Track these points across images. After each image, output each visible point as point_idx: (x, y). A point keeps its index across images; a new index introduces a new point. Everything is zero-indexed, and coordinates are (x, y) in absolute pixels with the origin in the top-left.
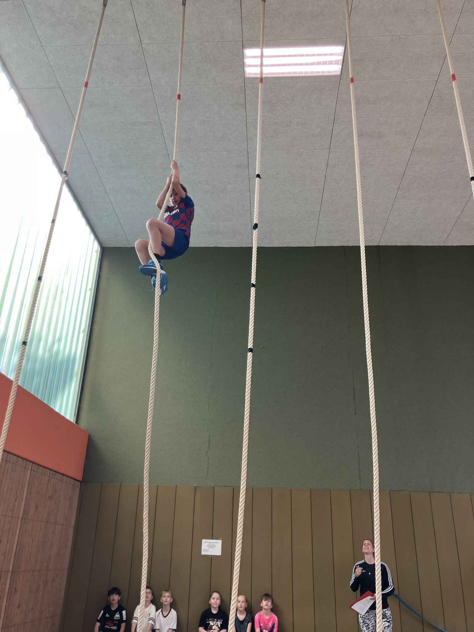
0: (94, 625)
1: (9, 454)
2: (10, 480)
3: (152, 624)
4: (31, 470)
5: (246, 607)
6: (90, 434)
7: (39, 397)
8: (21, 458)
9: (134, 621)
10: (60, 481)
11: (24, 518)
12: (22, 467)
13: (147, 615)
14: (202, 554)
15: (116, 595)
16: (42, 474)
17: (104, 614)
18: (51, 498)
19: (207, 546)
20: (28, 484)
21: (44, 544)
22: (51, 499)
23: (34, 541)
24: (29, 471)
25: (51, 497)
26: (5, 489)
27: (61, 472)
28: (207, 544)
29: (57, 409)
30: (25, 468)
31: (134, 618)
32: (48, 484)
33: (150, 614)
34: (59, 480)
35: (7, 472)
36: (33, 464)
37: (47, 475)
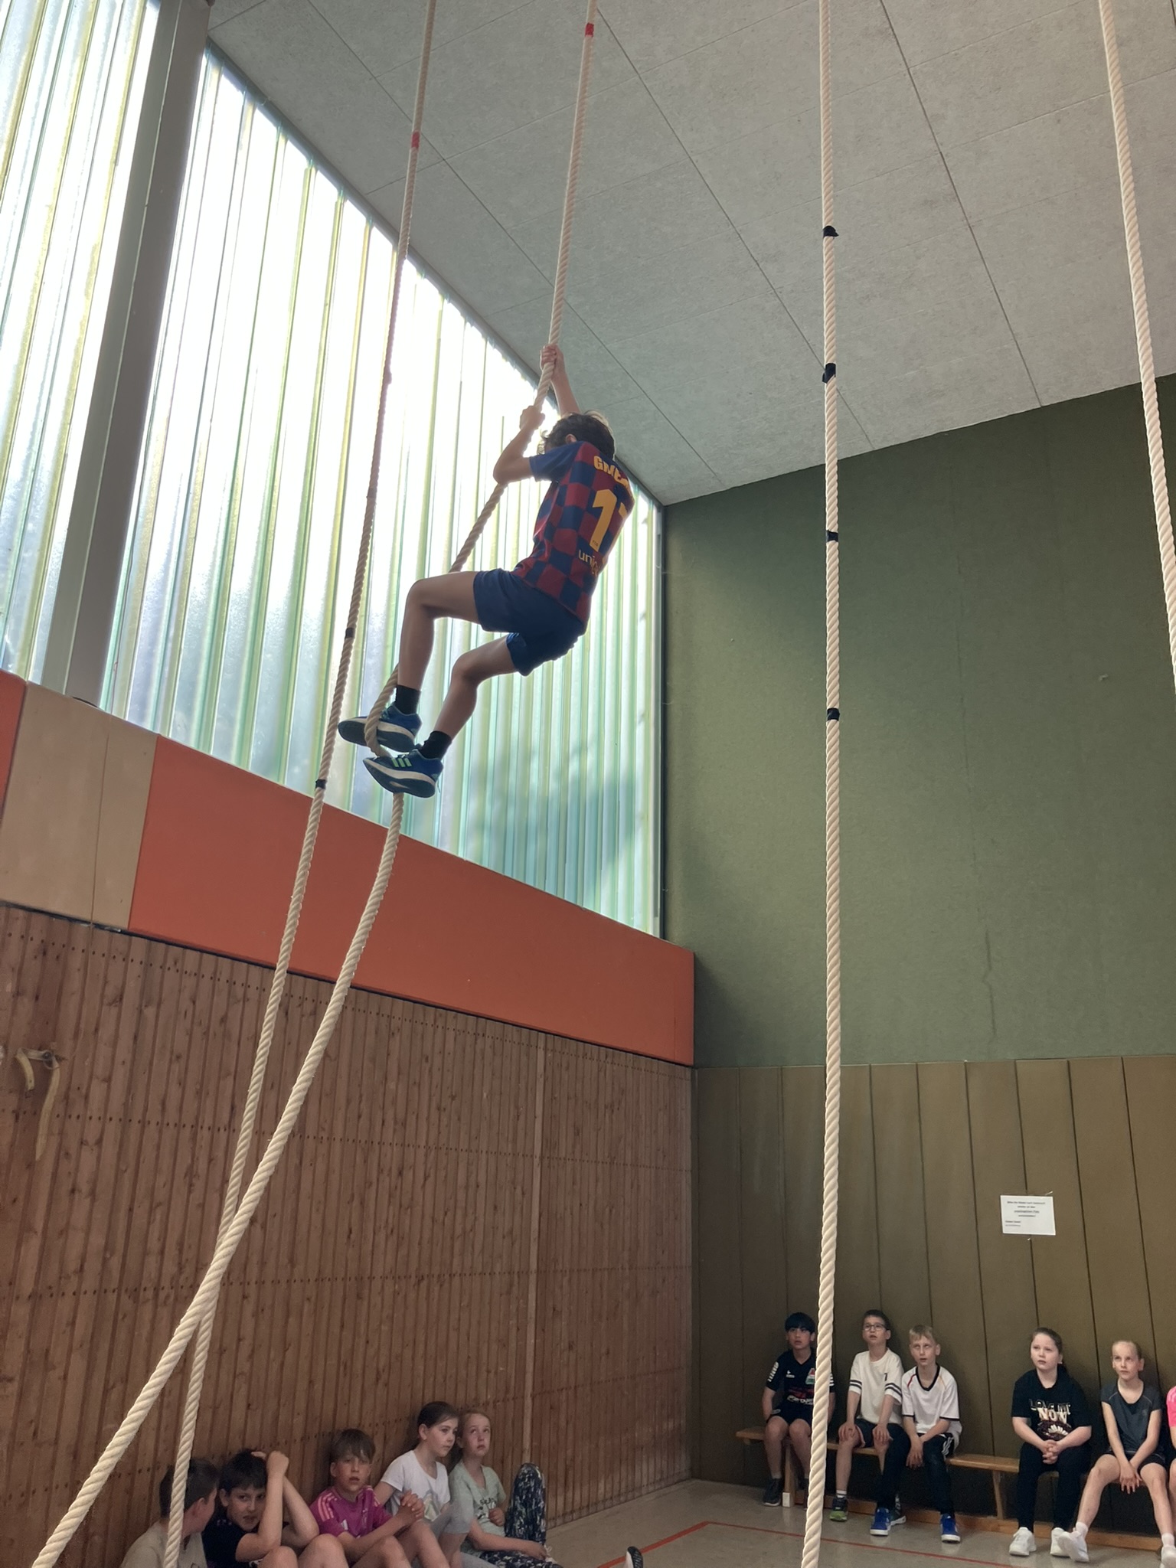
0: (762, 1393)
1: (480, 1019)
2: (493, 1074)
3: (896, 1400)
4: (546, 1049)
5: (1142, 1369)
6: (698, 957)
7: (550, 890)
8: (513, 1025)
9: (852, 1389)
10: (630, 1068)
11: (548, 1155)
12: (519, 1044)
13: (881, 1376)
14: (1004, 1231)
15: (802, 1331)
16: (577, 1056)
17: (781, 1372)
19: (1016, 1211)
20: (542, 1080)
21: (614, 1211)
22: (613, 1110)
23: (583, 1205)
24: (541, 1053)
25: (612, 1105)
26: (485, 1095)
27: (630, 1048)
28: (1015, 1207)
29: (604, 911)
30: (529, 1045)
31: (851, 1383)
32: (598, 1078)
33: (886, 1374)
34: (626, 1066)
35: (483, 1058)
36: (549, 1035)
37: (592, 1059)
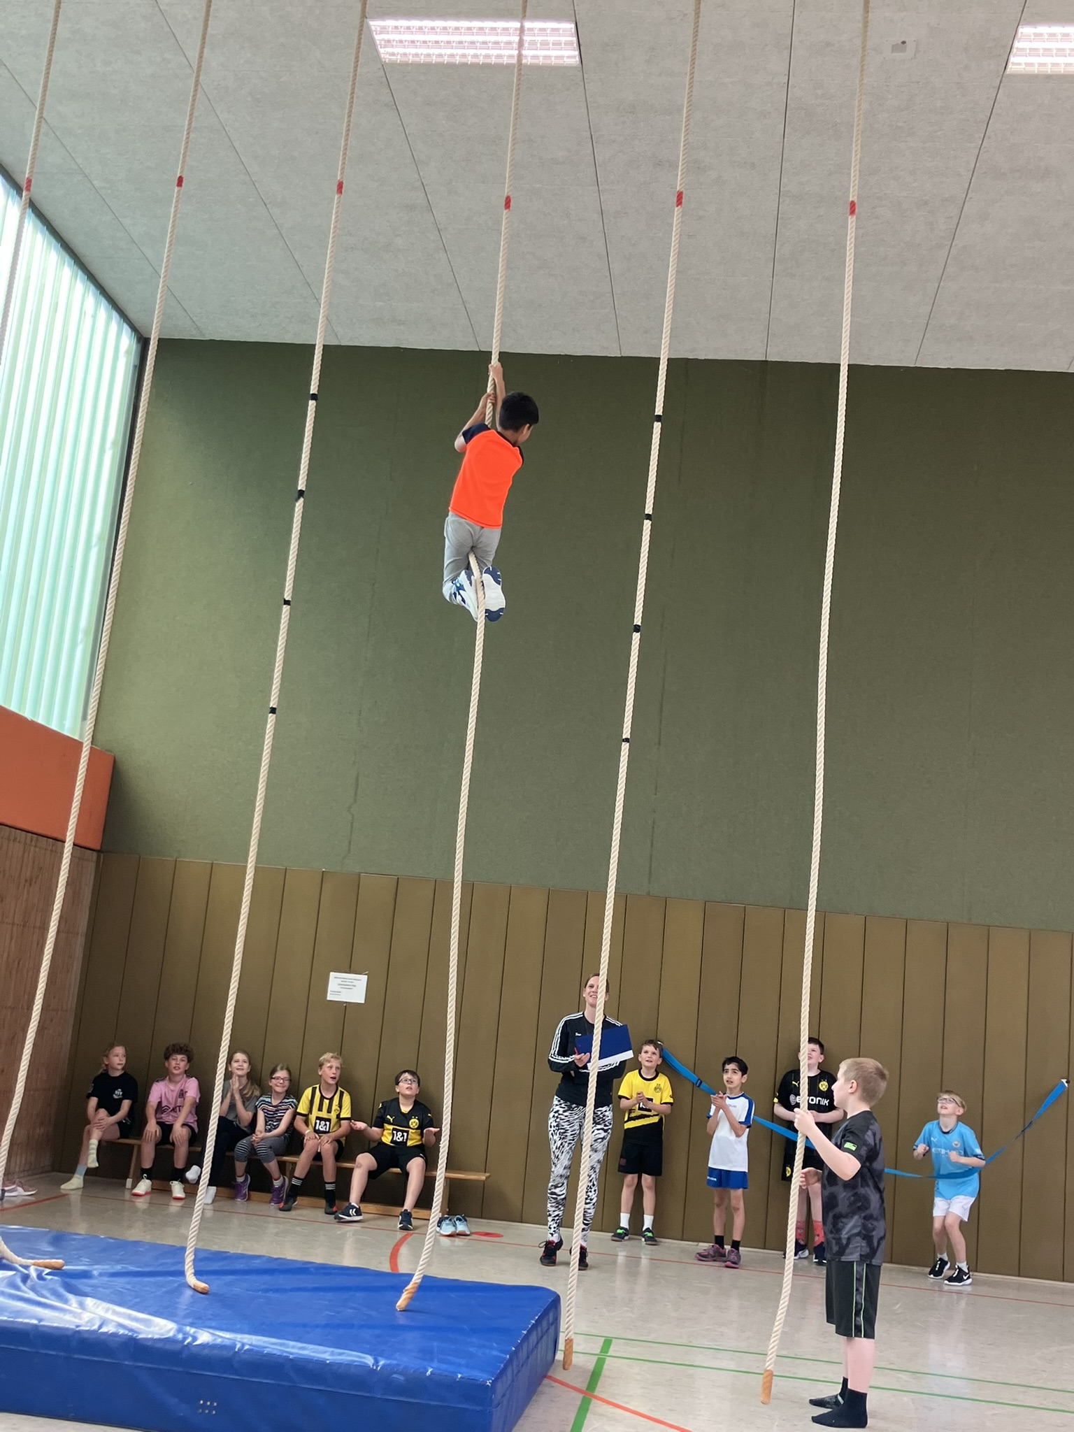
6: (117, 758)
10: (48, 852)
14: (328, 999)
16: (9, 839)
18: (30, 881)
19: (339, 985)
21: (21, 963)
22: (31, 884)
25: (31, 879)
27: (49, 834)
32: (23, 857)
34: (46, 849)
37: (19, 842)
